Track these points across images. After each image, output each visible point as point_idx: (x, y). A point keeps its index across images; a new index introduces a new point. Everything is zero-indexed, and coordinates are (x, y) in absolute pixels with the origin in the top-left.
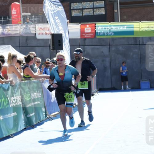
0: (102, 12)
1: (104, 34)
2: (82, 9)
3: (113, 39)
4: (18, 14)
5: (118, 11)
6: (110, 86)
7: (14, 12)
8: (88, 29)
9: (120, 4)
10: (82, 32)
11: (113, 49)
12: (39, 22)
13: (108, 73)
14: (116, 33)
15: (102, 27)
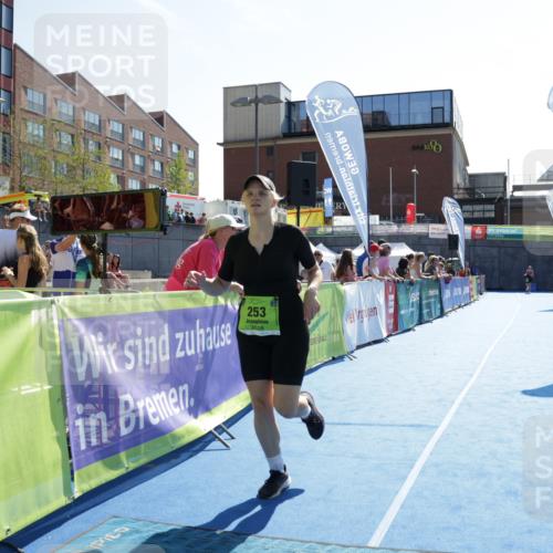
0: (493, 215)
1: (494, 236)
2: (473, 212)
3: (503, 242)
4: (413, 213)
5: (508, 214)
6: (497, 286)
7: (409, 212)
8: (479, 231)
9: (511, 208)
10: (473, 233)
11: (502, 250)
12: (433, 222)
13: (496, 274)
14: (506, 236)
15: (492, 230)
